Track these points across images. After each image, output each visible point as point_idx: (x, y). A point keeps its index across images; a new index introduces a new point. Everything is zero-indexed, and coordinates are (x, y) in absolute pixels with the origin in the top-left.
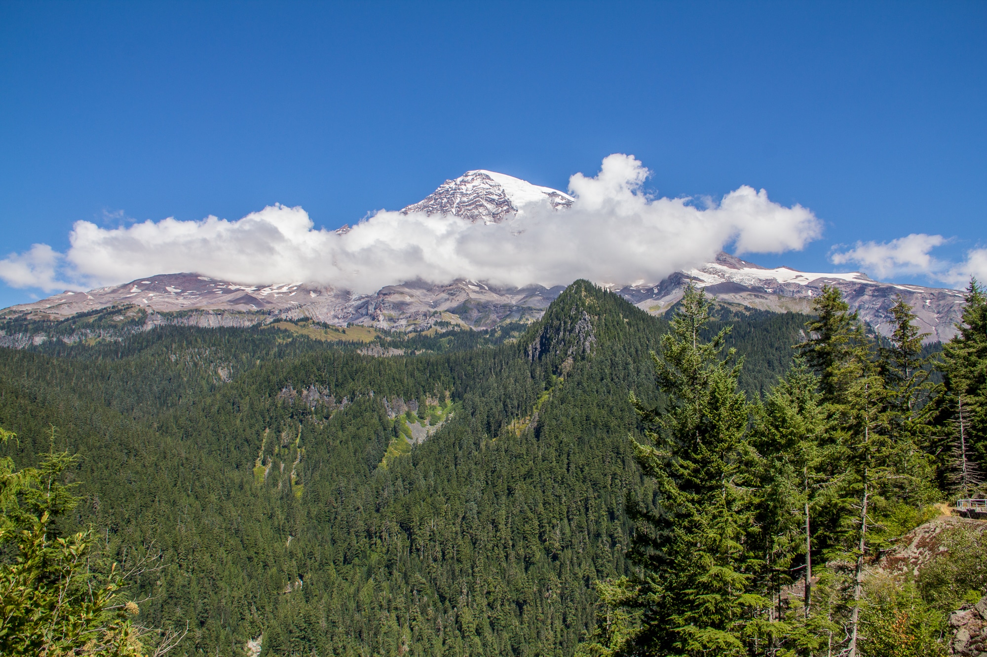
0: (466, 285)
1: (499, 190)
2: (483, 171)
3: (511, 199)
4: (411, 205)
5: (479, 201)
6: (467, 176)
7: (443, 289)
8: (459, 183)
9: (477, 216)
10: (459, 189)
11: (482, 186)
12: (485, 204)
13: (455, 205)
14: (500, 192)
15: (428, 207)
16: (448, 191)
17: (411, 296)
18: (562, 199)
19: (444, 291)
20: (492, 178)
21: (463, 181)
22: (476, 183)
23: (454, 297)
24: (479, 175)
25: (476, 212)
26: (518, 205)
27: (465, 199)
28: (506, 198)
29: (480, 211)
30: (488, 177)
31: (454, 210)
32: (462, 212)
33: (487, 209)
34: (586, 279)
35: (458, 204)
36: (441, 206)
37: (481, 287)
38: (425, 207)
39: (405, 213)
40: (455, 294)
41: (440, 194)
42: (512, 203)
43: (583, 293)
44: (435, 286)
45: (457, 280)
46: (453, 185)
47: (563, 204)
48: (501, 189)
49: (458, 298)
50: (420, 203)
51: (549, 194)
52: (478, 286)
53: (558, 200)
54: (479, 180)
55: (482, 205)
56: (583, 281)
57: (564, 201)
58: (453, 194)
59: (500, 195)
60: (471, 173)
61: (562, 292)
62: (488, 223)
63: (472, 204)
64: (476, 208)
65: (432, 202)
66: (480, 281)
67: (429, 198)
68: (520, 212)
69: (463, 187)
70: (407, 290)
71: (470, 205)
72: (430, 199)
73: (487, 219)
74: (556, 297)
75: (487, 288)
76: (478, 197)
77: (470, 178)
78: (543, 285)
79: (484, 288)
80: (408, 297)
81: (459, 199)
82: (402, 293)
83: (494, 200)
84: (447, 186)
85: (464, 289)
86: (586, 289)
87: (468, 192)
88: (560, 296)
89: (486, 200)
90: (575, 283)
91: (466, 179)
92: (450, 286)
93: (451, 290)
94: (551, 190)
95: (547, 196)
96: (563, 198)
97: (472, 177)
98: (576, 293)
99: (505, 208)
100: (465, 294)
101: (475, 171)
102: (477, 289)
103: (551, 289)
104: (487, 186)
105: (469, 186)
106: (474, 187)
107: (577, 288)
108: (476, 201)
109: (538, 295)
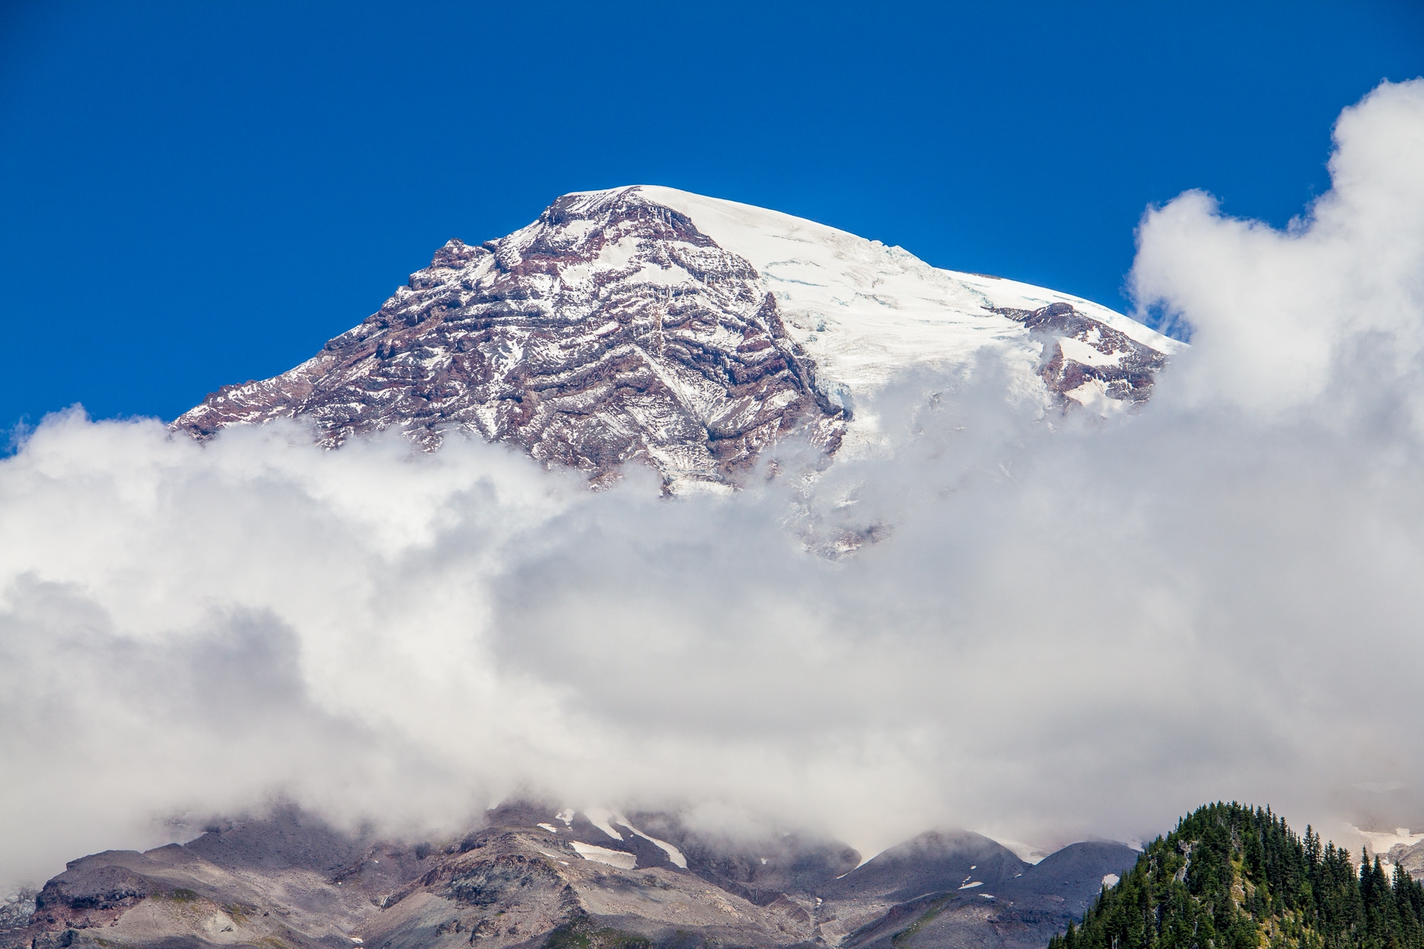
0: (562, 840)
1: (745, 296)
2: (652, 194)
3: (812, 350)
4: (240, 382)
5: (635, 363)
6: (560, 219)
7: (428, 864)
8: (516, 259)
9: (621, 444)
10: (519, 295)
11: (651, 274)
12: (668, 377)
13: (496, 385)
14: (750, 311)
15: (340, 395)
16: (454, 304)
17: (239, 910)
18: (1105, 349)
19: (429, 879)
20: (703, 228)
21: (538, 249)
22: (614, 258)
23: (490, 913)
24: (631, 213)
25: (616, 425)
26: (854, 383)
27: (553, 351)
28: (787, 345)
29: (640, 417)
30: (681, 225)
31: (487, 415)
32: (535, 422)
33: (676, 403)
34: (1250, 801)
35: (512, 378)
36: (416, 393)
37: (647, 855)
38: (323, 396)
39: (205, 431)
40: (493, 897)
41: (410, 321)
42: (821, 372)
43: (1240, 890)
44: (379, 848)
45: (504, 813)
46: (481, 271)
47: (1110, 375)
48: (758, 296)
49: (512, 916)
50: (293, 375)
51: (1031, 319)
52: (627, 844)
53: (1078, 350)
54: (631, 242)
55: (647, 387)
56: (1236, 815)
57: (1114, 359)
58: (486, 323)
59: (751, 328)
60: (587, 199)
61: (1111, 880)
62: (683, 487)
63: (595, 377)
64: (615, 401)
65: (364, 369)
66: (639, 818)
67: (347, 346)
68: (865, 421)
69: (542, 283)
70: (212, 874)
71: (580, 384)
72: (352, 351)
73: (676, 462)
74: (1081, 907)
75: (678, 859)
76: (627, 337)
77: (578, 230)
78: (1006, 842)
79: (660, 859)
80: (222, 919)
81: (518, 352)
82: (184, 894)
83: (715, 356)
84: (449, 278)
85: (548, 869)
86: (1252, 859)
87: (571, 314)
88: (1102, 904)
89: (673, 356)
90: (1189, 828)
91: (559, 236)
92: (467, 846)
93: (471, 871)
94: (1039, 297)
95: (1020, 329)
96: (1109, 341)
97: (590, 226)
98: (1195, 886)
99: (780, 400)
100: (554, 897)
101: (611, 194)
102: (623, 863)
103: (1051, 860)
104: (676, 277)
105: (576, 276)
106: (601, 279)
107: (1202, 855)
108: (615, 364)
109: (972, 900)
